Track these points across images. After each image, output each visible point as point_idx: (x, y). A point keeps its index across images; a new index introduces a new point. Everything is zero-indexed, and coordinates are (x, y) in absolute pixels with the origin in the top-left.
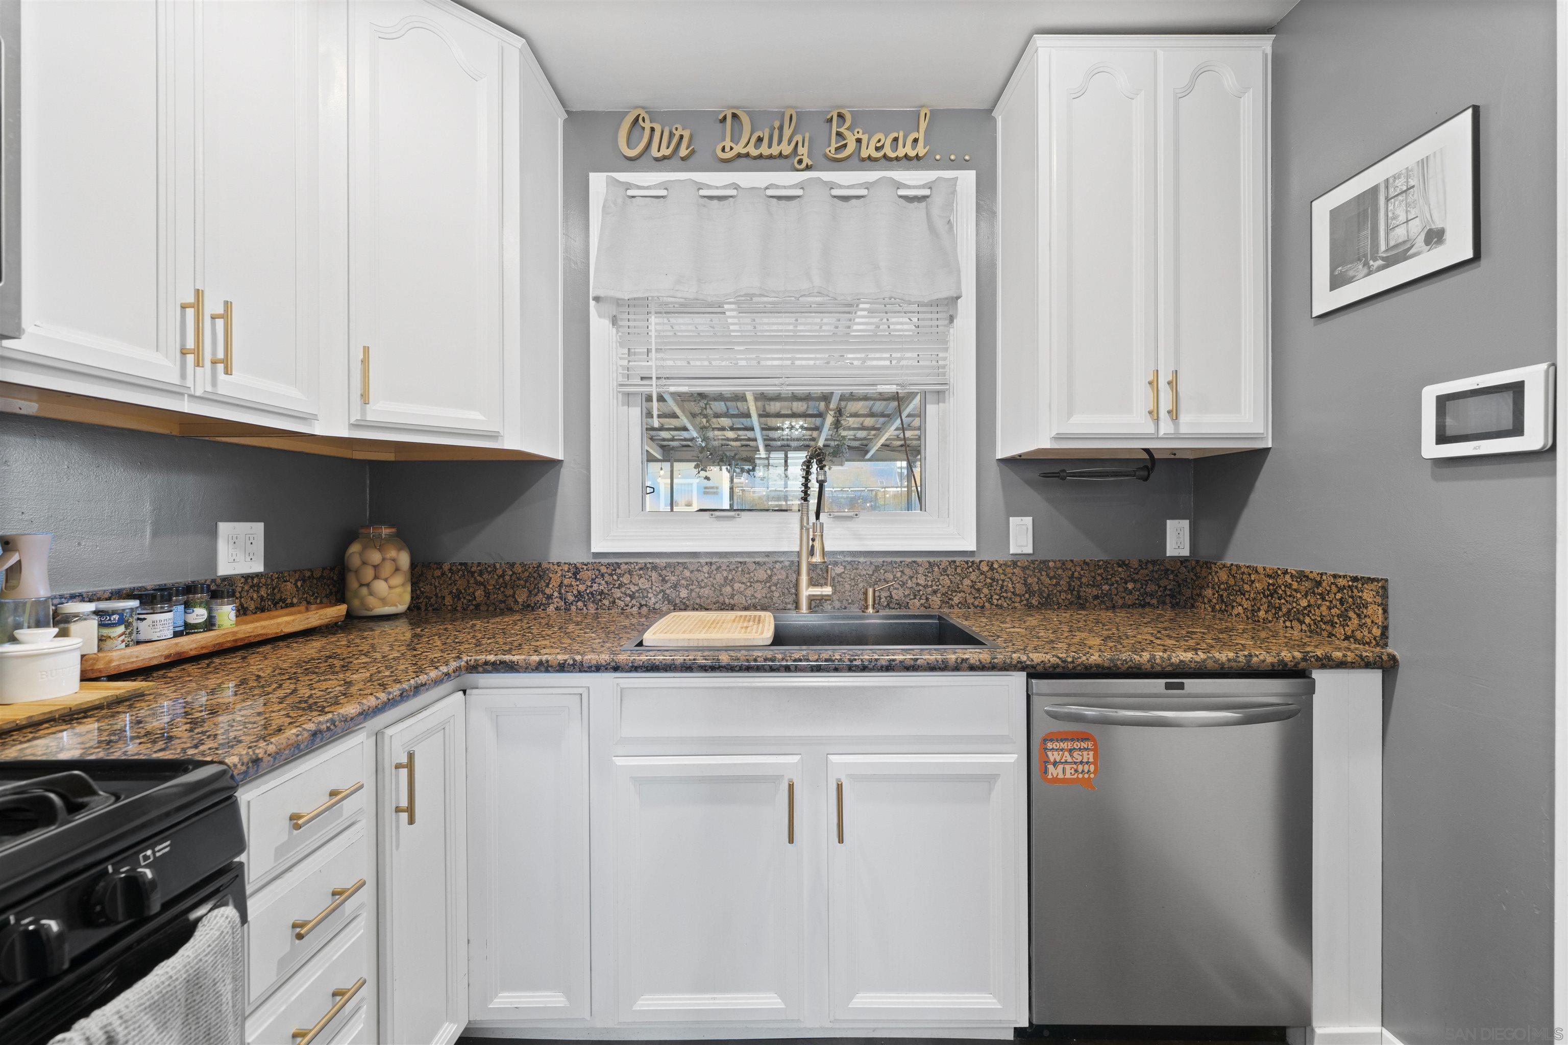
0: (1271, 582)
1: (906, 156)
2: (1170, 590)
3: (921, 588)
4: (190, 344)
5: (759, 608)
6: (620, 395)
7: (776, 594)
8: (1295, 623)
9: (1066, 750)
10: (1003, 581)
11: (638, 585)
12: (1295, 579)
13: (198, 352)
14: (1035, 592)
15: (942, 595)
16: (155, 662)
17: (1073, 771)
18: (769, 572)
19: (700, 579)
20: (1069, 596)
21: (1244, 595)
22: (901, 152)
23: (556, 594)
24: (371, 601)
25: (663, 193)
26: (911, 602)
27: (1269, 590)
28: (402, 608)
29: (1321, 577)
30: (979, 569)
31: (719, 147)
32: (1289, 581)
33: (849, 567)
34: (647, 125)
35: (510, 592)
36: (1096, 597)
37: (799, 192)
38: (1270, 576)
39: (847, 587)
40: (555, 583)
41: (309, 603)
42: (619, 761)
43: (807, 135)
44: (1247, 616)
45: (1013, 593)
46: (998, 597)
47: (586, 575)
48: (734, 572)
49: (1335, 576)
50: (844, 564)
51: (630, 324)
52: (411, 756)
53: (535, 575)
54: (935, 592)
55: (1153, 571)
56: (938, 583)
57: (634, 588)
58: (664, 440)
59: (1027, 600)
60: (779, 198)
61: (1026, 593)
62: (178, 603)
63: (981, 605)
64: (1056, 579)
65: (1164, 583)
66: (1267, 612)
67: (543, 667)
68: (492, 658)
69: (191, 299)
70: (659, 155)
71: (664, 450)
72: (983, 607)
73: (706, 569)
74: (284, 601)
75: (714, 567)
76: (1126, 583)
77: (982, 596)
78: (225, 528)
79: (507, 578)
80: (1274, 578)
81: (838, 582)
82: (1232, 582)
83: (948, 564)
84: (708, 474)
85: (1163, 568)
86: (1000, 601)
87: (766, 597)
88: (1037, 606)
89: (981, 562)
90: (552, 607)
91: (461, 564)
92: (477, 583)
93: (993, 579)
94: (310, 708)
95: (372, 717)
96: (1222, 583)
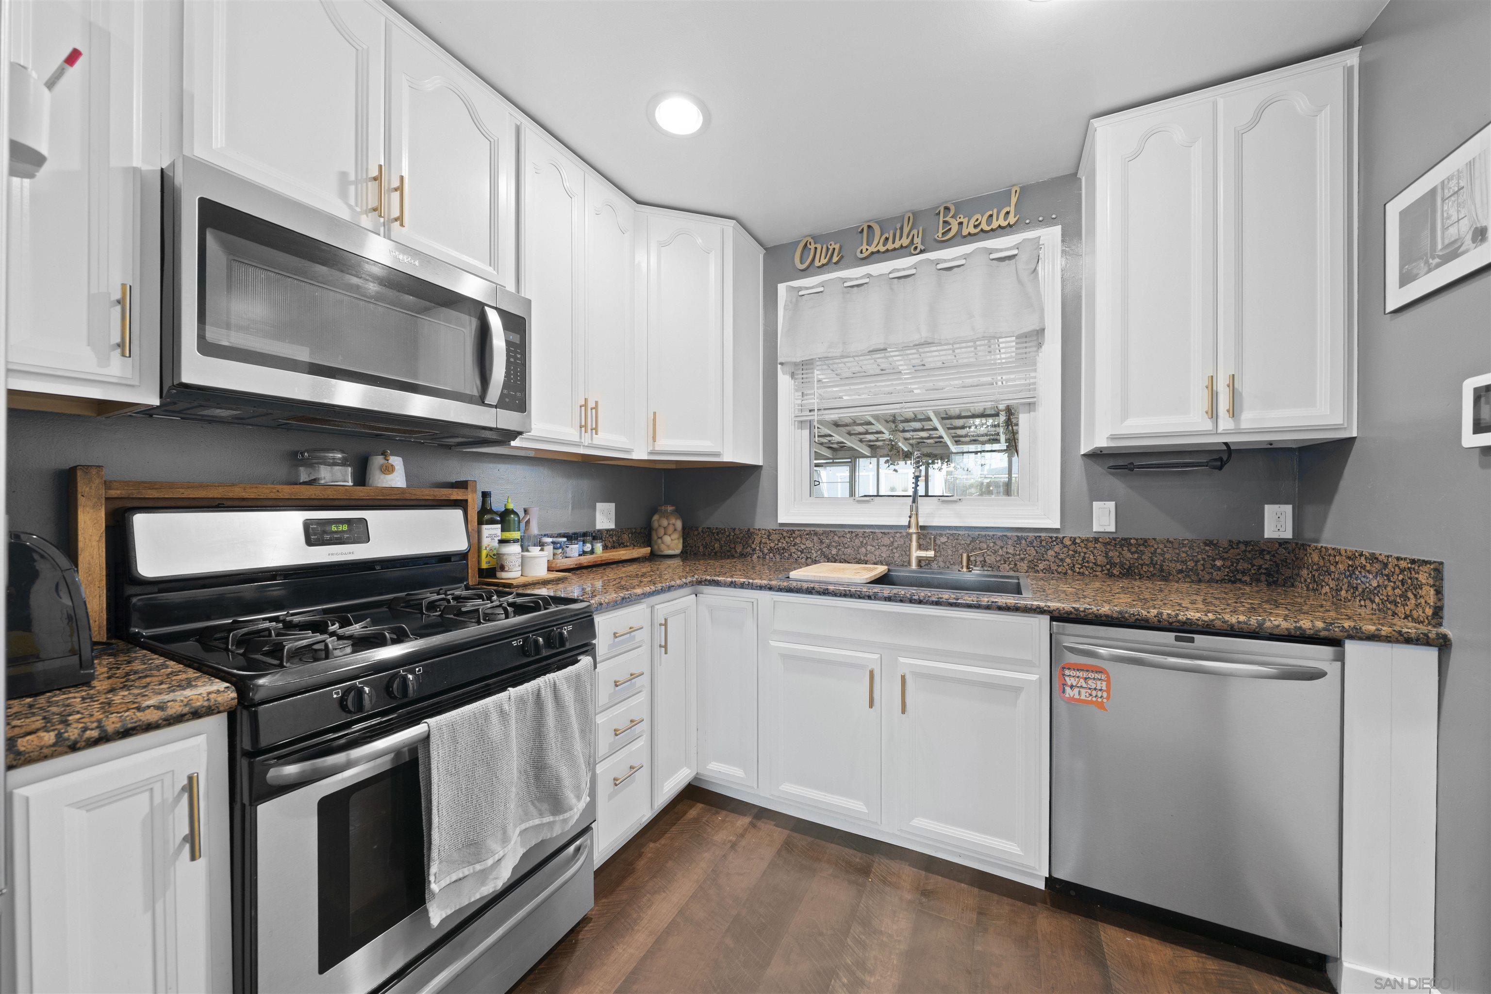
0: (1350, 563)
1: (1000, 226)
2: (1266, 569)
3: (1010, 556)
4: (583, 423)
5: (884, 563)
6: (796, 423)
7: (897, 555)
8: (1368, 603)
9: (1082, 678)
10: (1085, 553)
11: (805, 544)
12: (1368, 561)
13: (586, 426)
14: (1117, 564)
15: (1028, 562)
16: (572, 567)
17: (1088, 695)
18: (891, 539)
19: (845, 542)
20: (1152, 569)
21: (1330, 575)
22: (995, 225)
23: (758, 548)
24: (663, 547)
25: (821, 289)
26: (1002, 566)
27: (1349, 570)
28: (678, 552)
29: (1388, 560)
30: (1062, 543)
31: (859, 250)
32: (1364, 563)
33: (951, 538)
34: (812, 247)
35: (733, 546)
36: (1181, 571)
37: (913, 271)
38: (1349, 558)
39: (950, 552)
40: (757, 541)
41: (634, 546)
42: (773, 643)
43: (921, 229)
44: (1332, 595)
45: (1095, 564)
46: (1080, 566)
47: (775, 537)
48: (867, 538)
49: (1398, 559)
50: (947, 535)
51: (804, 376)
52: (666, 620)
53: (747, 536)
54: (1022, 559)
55: (1245, 551)
56: (1025, 553)
57: (803, 547)
58: (870, 441)
59: (1108, 570)
60: (899, 278)
61: (1107, 564)
62: (580, 540)
63: (1063, 572)
64: (1138, 553)
65: (1258, 562)
66: (1347, 591)
67: (733, 585)
68: (708, 578)
69: (583, 403)
70: (820, 264)
71: (872, 449)
72: (1066, 573)
73: (848, 536)
74: (623, 544)
75: (854, 535)
76: (1214, 560)
77: (1065, 564)
78: (599, 505)
79: (731, 537)
80: (1352, 559)
81: (943, 548)
82: (1322, 563)
83: (1034, 538)
84: (896, 467)
85: (1257, 548)
86: (1082, 570)
87: (889, 557)
88: (1118, 576)
89: (1064, 537)
90: (755, 556)
91: (707, 528)
92: (716, 539)
93: (1076, 552)
94: (623, 589)
95: (648, 597)
96: (1315, 564)
